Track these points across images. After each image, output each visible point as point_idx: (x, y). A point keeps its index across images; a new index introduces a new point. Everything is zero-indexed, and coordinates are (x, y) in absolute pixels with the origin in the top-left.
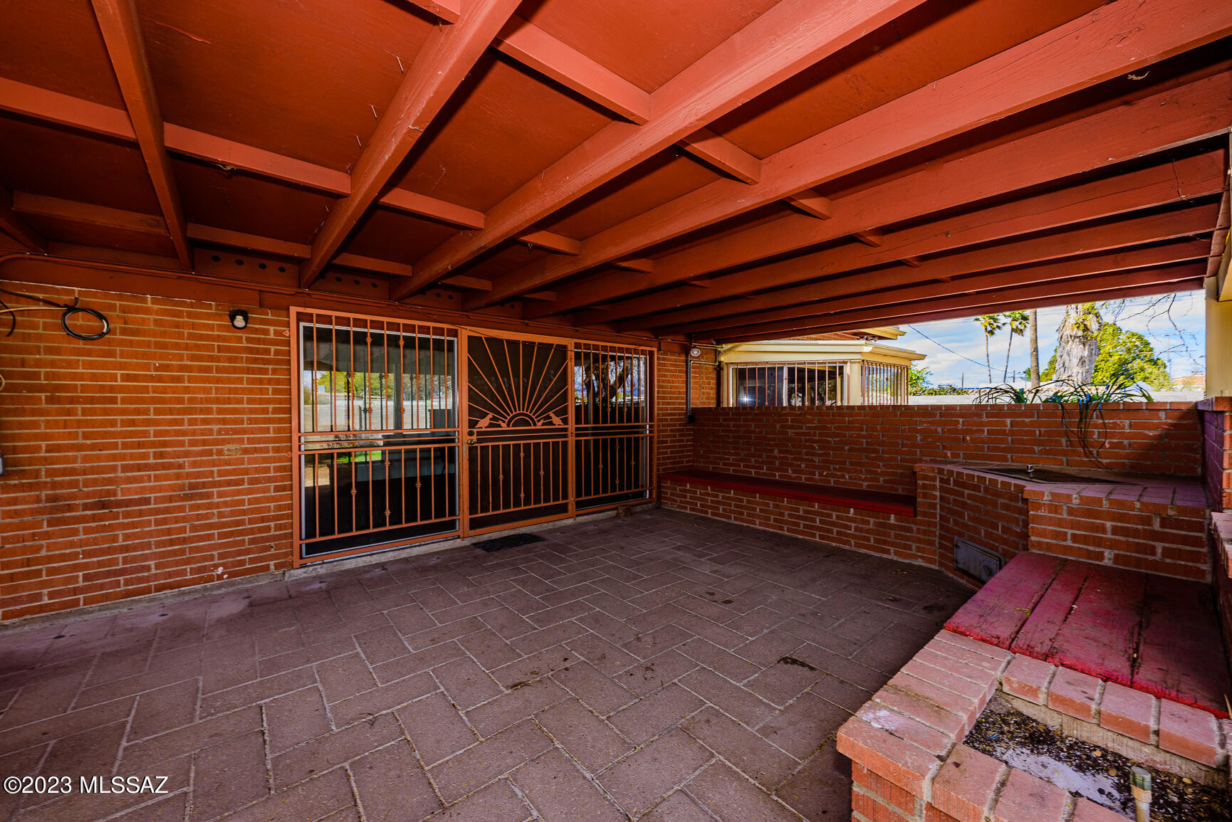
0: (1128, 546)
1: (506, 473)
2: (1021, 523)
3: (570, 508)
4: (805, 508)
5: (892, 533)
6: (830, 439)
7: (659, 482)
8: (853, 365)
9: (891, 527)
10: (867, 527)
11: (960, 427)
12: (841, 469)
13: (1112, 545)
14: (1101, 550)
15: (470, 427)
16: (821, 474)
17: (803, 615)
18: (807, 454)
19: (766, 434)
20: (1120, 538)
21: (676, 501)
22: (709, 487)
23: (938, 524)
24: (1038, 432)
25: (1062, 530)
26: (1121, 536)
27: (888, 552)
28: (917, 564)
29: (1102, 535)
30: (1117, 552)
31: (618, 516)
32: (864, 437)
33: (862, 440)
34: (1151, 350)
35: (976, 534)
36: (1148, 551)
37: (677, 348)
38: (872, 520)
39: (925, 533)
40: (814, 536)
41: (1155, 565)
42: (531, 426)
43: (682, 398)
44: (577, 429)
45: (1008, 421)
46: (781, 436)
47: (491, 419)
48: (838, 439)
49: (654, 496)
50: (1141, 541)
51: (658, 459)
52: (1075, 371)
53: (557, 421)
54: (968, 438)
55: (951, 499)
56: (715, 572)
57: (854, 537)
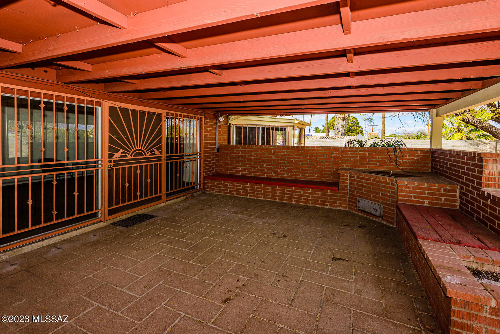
0: (433, 199)
1: (130, 182)
2: (391, 192)
3: (163, 197)
4: (288, 190)
5: (329, 197)
6: (293, 160)
7: (204, 180)
8: (290, 127)
9: (328, 195)
10: (317, 196)
11: (349, 155)
12: (297, 172)
13: (427, 199)
14: (424, 200)
15: (109, 158)
16: (287, 174)
17: (321, 237)
18: (281, 166)
19: (260, 157)
20: (430, 196)
21: (215, 189)
22: (235, 182)
23: (348, 193)
24: (378, 158)
25: (410, 194)
26: (431, 195)
27: (327, 205)
28: (339, 209)
29: (424, 196)
30: (429, 201)
31: (187, 198)
32: (308, 159)
33: (307, 160)
34: (359, 123)
35: (368, 196)
36: (439, 200)
37: (212, 116)
38: (320, 193)
39: (342, 197)
40: (292, 201)
41: (442, 204)
42: (143, 156)
43: (214, 140)
44: (167, 157)
45: (367, 153)
46: (268, 158)
47: (122, 153)
48: (296, 160)
49: (202, 187)
50: (437, 197)
51: (204, 170)
52: (341, 130)
53: (157, 152)
54: (352, 160)
55: (356, 184)
56: (265, 223)
57: (311, 200)
